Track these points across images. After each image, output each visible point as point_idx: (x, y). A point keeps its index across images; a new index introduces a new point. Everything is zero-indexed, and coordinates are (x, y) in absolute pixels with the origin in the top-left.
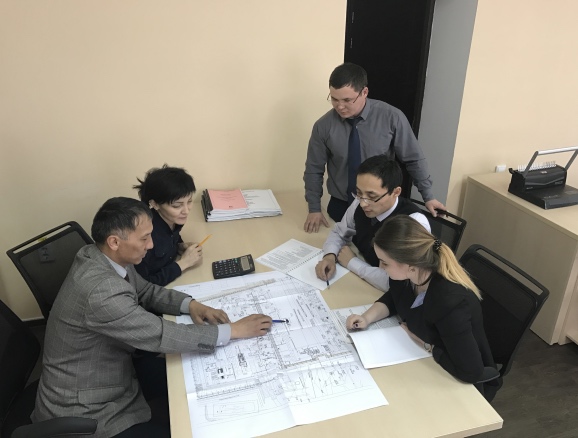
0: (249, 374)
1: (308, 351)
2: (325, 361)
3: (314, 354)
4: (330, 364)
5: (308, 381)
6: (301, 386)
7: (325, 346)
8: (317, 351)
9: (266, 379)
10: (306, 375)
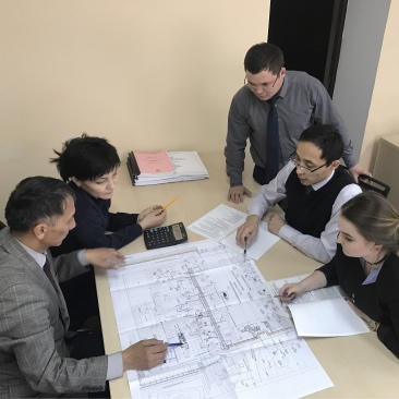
0: (192, 357)
1: (248, 329)
2: (266, 340)
3: (255, 332)
4: (271, 343)
5: (252, 362)
6: (245, 369)
7: (265, 322)
8: (257, 329)
9: (209, 362)
10: (249, 356)
